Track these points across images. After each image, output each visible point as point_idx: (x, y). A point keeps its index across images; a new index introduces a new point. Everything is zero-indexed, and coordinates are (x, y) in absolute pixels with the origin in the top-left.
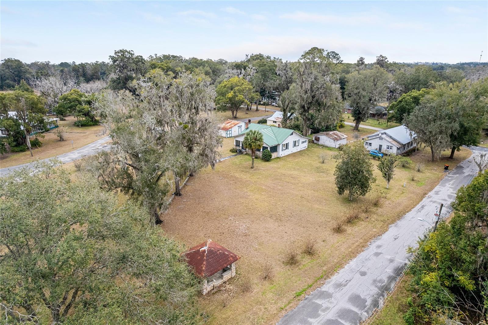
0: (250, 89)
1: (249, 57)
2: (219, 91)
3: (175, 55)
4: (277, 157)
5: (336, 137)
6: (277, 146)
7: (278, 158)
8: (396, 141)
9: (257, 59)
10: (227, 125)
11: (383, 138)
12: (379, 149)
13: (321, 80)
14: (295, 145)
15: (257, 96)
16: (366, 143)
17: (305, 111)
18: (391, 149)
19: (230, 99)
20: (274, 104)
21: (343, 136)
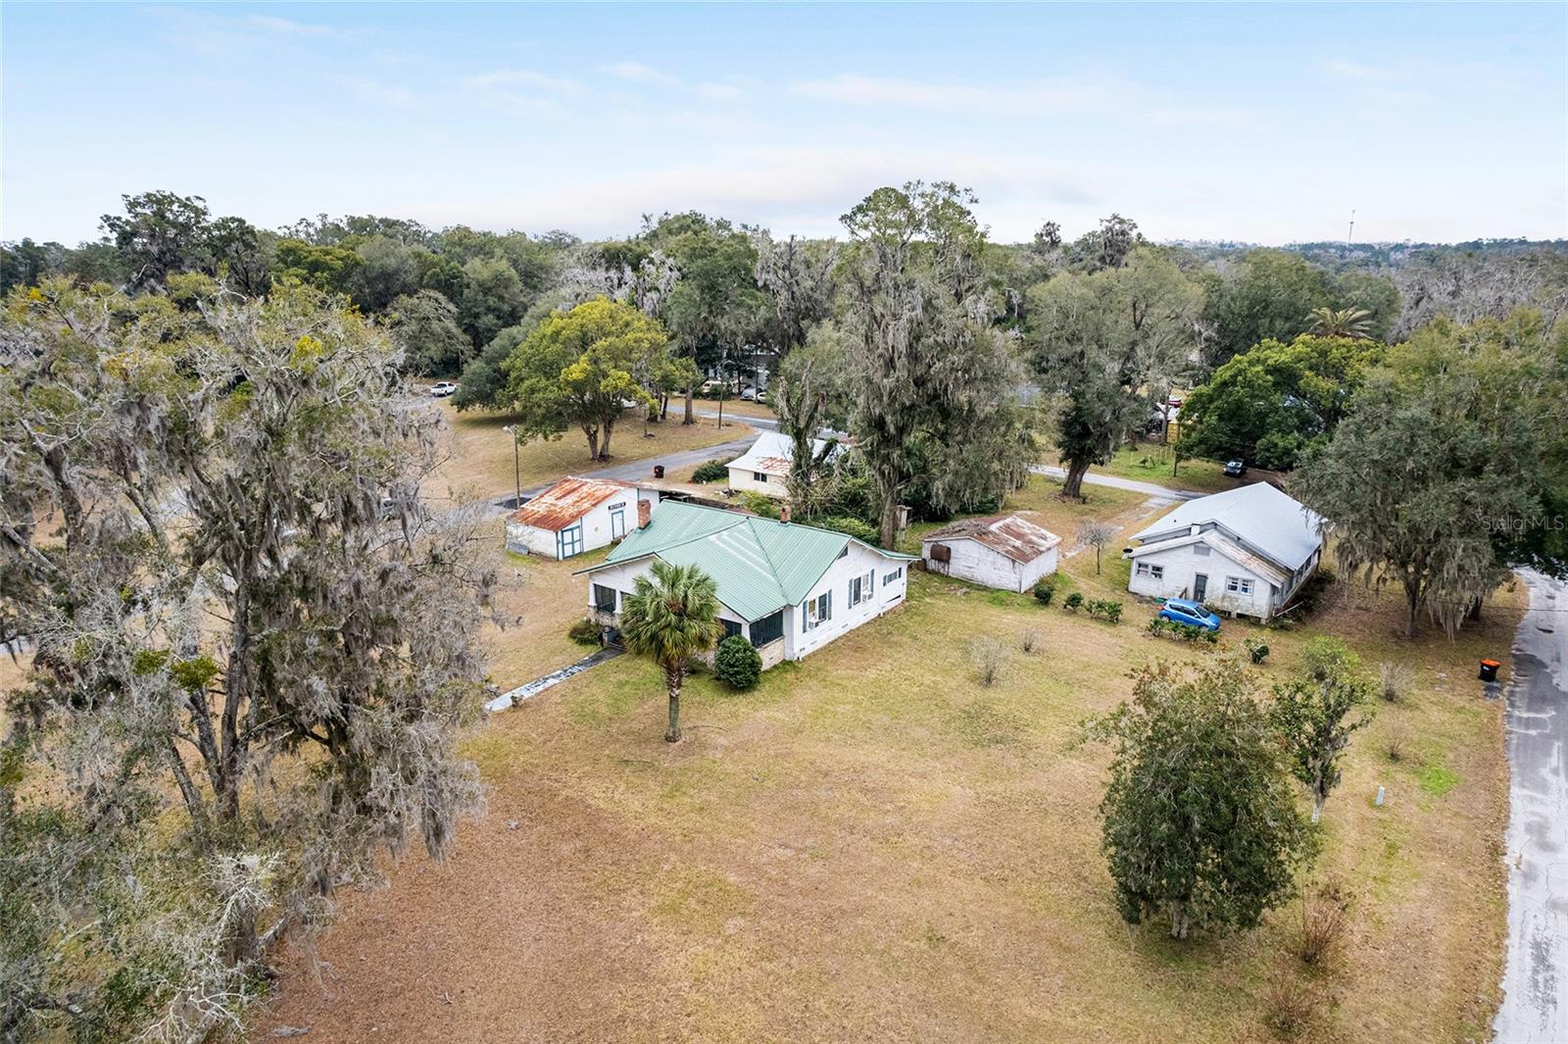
0: (655, 347)
1: (654, 225)
2: (534, 355)
3: (395, 219)
4: (785, 663)
5: (1018, 543)
6: (781, 612)
7: (786, 665)
8: (1261, 557)
9: (683, 228)
10: (560, 503)
11: (1209, 549)
12: (1196, 592)
13: (949, 314)
14: (857, 597)
15: (685, 371)
16: (1140, 565)
17: (886, 440)
18: (1245, 590)
19: (578, 387)
20: (751, 392)
21: (1045, 539)
